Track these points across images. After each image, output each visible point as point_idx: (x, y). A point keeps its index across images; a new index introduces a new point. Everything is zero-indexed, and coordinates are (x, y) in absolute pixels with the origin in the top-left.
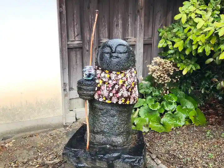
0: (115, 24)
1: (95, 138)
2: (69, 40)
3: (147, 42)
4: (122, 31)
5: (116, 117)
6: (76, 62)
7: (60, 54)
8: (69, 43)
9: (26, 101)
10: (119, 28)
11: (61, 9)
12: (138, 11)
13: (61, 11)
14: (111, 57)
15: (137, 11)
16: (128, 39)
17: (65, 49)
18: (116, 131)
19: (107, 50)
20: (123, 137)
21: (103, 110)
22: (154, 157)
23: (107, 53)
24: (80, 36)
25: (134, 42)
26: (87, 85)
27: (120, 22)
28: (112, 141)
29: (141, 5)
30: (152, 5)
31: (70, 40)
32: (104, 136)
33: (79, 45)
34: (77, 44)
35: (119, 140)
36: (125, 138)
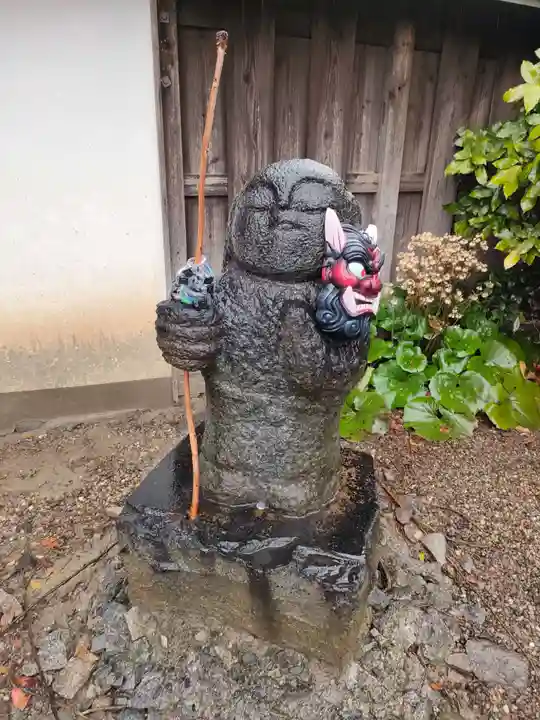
0: (324, 130)
1: (220, 480)
2: (190, 171)
3: (409, 187)
4: (340, 153)
5: (285, 428)
6: (210, 237)
7: (164, 211)
8: (190, 181)
9: (74, 337)
10: (334, 142)
11: (166, 79)
12: (392, 95)
13: (165, 86)
14: (274, 223)
15: (387, 95)
16: (356, 176)
17: (177, 198)
18: (284, 468)
19: (263, 197)
20: (308, 487)
21: (244, 402)
22: (405, 518)
23: (262, 209)
24: (221, 163)
25: (375, 186)
26: (185, 322)
27: (338, 125)
28: (274, 496)
29: (399, 75)
30: (431, 79)
31: (194, 174)
32: (248, 479)
33: (219, 188)
34: (213, 185)
35: (294, 494)
36: (314, 486)
